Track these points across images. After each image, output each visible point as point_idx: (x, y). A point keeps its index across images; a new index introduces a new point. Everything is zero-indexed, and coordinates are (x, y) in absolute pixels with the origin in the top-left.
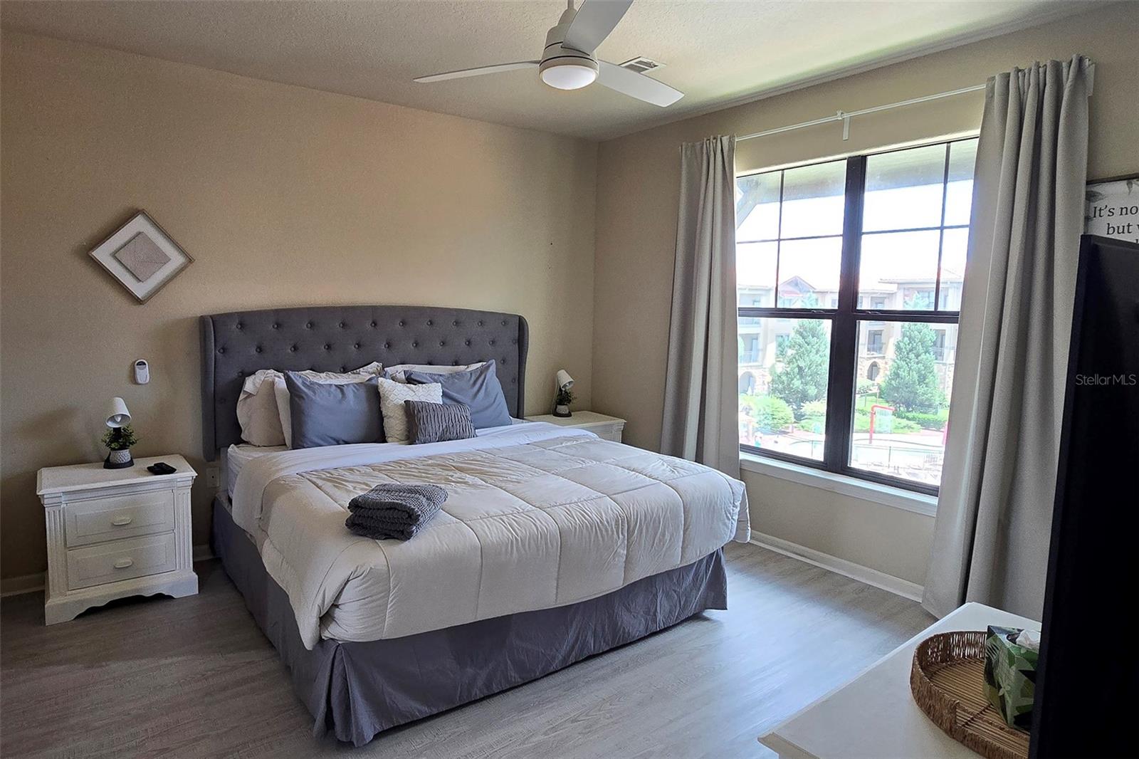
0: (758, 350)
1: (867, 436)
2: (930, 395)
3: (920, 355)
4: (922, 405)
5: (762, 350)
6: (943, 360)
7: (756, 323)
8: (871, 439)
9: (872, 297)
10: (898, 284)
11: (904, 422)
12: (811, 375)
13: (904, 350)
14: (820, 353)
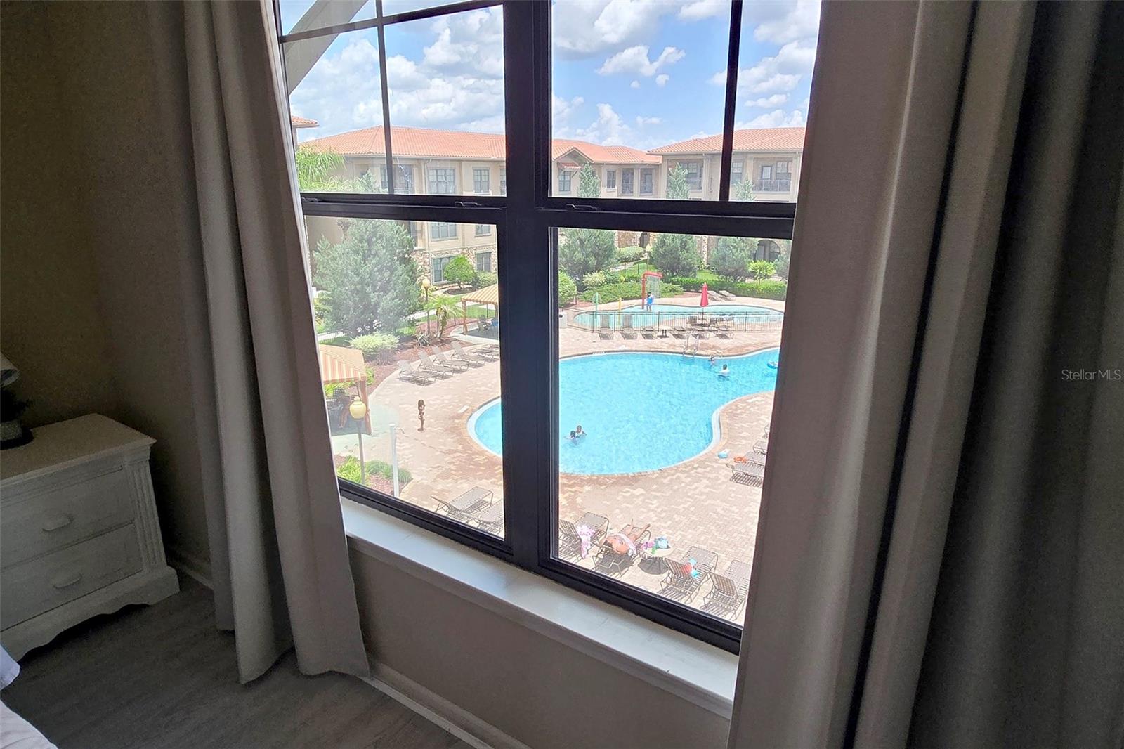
2: (690, 260)
4: (684, 269)
9: (641, 169)
10: (663, 156)
11: (670, 286)
12: (591, 247)
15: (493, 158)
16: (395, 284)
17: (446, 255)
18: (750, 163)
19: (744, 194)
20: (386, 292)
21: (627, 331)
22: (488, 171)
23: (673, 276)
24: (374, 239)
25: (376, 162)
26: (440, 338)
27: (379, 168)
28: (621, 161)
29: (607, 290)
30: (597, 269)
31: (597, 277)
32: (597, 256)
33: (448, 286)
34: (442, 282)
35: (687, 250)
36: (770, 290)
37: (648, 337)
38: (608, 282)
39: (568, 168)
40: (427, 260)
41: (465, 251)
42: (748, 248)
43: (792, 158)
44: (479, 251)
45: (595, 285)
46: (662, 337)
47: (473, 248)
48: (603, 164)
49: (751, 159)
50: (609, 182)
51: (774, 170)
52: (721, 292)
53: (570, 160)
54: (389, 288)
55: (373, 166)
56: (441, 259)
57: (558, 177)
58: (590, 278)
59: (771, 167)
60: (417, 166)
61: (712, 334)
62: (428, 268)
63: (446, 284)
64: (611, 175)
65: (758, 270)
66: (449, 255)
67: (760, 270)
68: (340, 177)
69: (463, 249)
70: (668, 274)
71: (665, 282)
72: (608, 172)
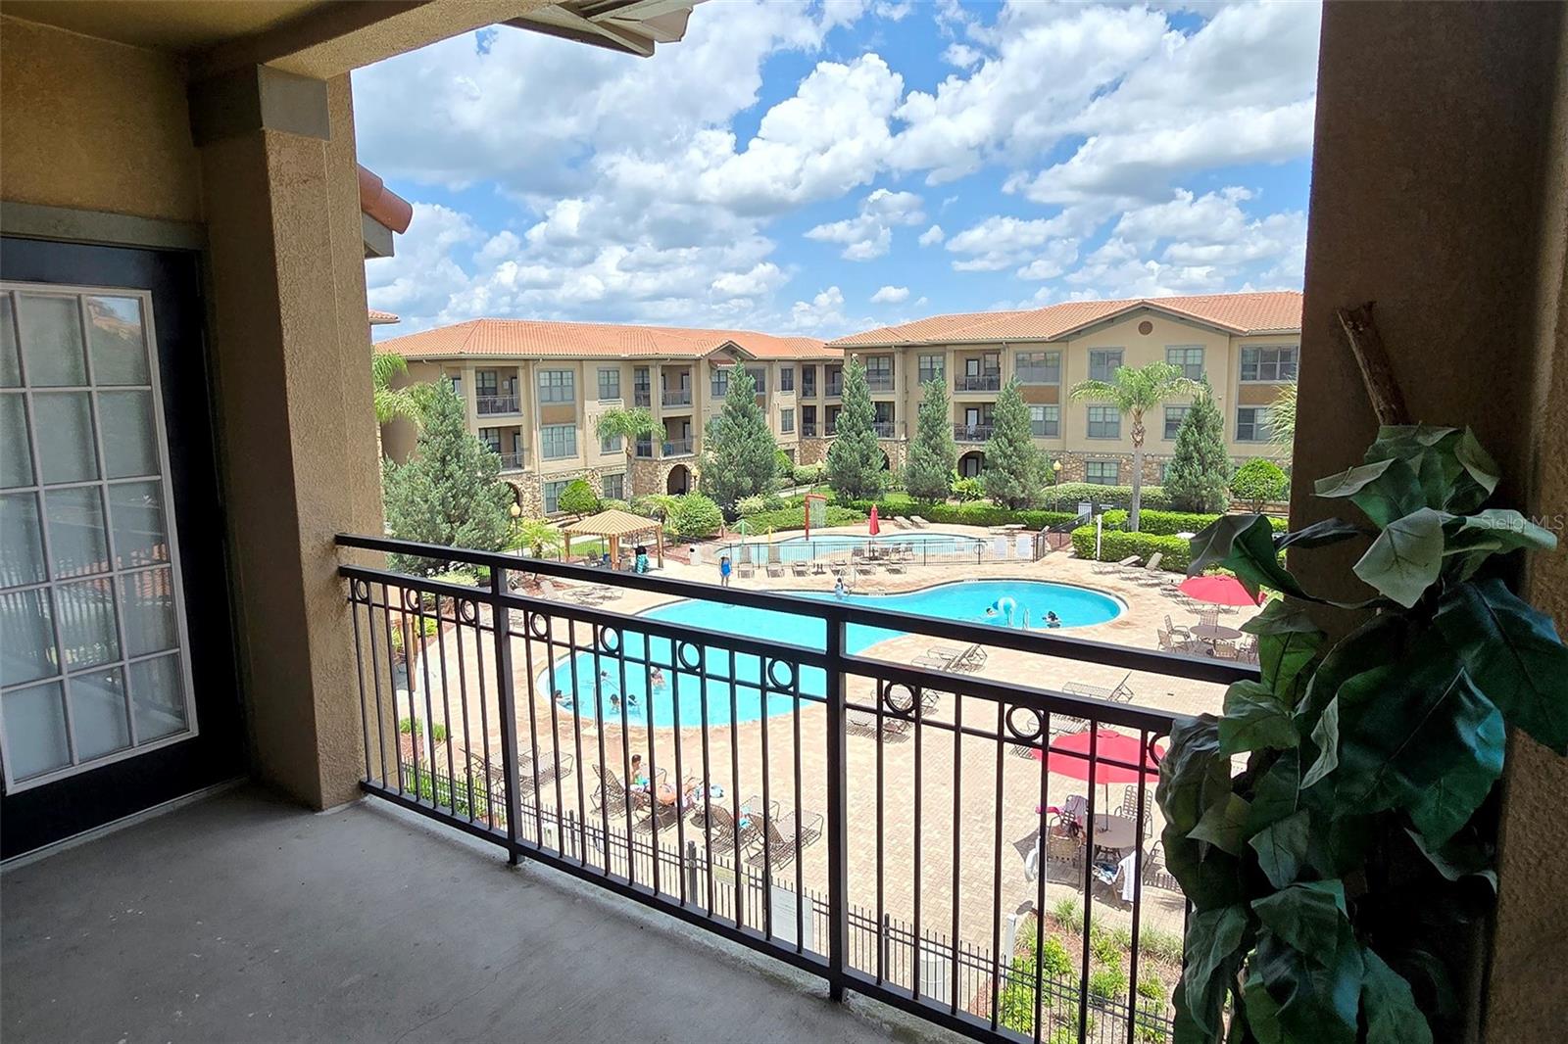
0: (692, 437)
1: (803, 532)
2: (874, 478)
3: (861, 433)
4: (868, 491)
5: (696, 436)
6: (894, 436)
7: (685, 403)
8: (807, 536)
9: (826, 366)
10: (845, 349)
11: (849, 511)
12: (744, 464)
13: (844, 428)
14: (753, 436)
15: (623, 356)
16: (473, 512)
17: (563, 479)
18: (950, 358)
19: (934, 394)
20: (463, 523)
21: (773, 567)
22: (618, 371)
23: (854, 500)
24: (448, 458)
25: (468, 363)
26: (534, 580)
27: (473, 372)
28: (799, 356)
29: (765, 518)
30: (755, 491)
31: (755, 502)
32: (753, 475)
33: (565, 517)
34: (558, 512)
35: (870, 465)
36: (972, 514)
37: (800, 574)
38: (768, 507)
39: (722, 366)
40: (537, 485)
41: (587, 473)
42: (943, 462)
43: (999, 350)
44: (606, 473)
45: (751, 512)
46: (816, 573)
47: (597, 469)
48: (774, 361)
49: (950, 351)
50: (783, 382)
51: (982, 364)
52: (912, 517)
53: (726, 357)
54: (467, 517)
55: (465, 368)
56: (555, 483)
57: (710, 378)
58: (743, 504)
59: (978, 360)
60: (524, 368)
61: (883, 569)
62: (538, 496)
63: (562, 516)
64: (787, 374)
65: (966, 490)
66: (567, 478)
67: (969, 490)
68: (421, 384)
69: (586, 470)
70: (848, 496)
71: (844, 507)
72: (782, 370)
